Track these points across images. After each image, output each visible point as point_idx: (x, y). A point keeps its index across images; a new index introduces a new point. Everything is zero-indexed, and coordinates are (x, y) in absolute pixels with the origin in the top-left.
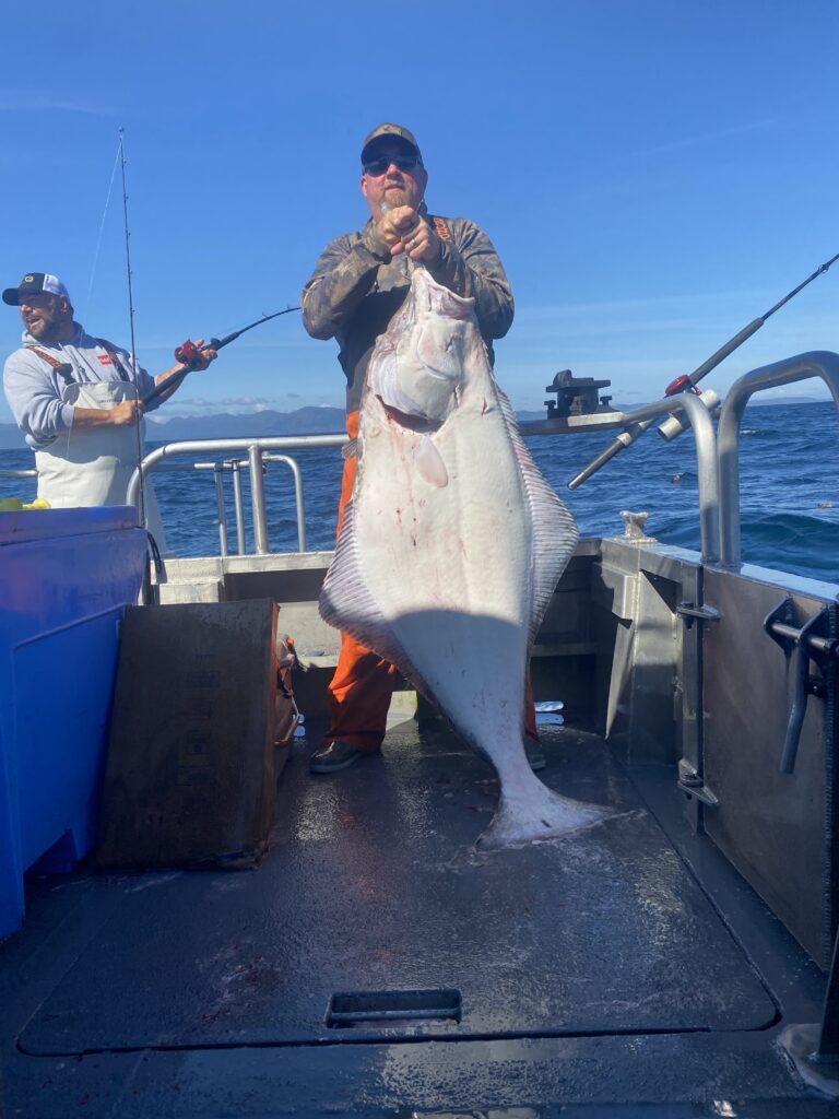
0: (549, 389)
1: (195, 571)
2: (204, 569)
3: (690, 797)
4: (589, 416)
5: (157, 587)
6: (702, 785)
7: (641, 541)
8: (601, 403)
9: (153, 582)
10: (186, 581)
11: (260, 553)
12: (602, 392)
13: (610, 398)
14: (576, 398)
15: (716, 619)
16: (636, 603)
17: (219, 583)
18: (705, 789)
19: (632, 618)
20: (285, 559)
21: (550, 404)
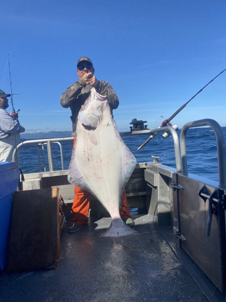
0: (131, 124)
1: (33, 177)
2: (35, 176)
3: (177, 238)
4: (142, 131)
5: (22, 182)
6: (180, 234)
7: (158, 164)
8: (144, 127)
9: (21, 181)
10: (30, 180)
11: (52, 171)
12: (145, 124)
13: (147, 126)
14: (138, 126)
15: (183, 189)
16: (158, 182)
17: (40, 180)
18: (182, 236)
19: (157, 186)
20: (59, 173)
21: (131, 127)
